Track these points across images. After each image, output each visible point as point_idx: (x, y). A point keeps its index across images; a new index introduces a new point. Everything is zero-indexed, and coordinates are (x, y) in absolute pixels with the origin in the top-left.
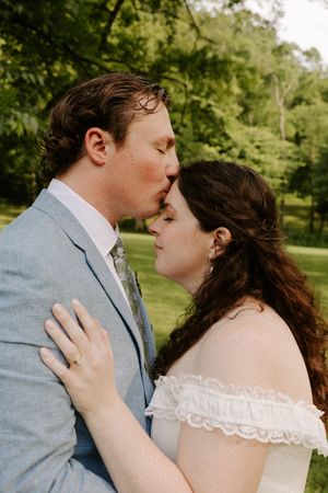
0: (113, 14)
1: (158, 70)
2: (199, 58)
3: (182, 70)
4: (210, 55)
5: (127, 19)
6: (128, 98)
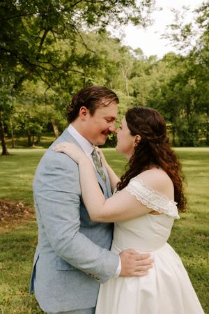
0: (43, 39)
2: (86, 59)
3: (78, 64)
4: (91, 57)
5: (49, 42)
6: (98, 99)
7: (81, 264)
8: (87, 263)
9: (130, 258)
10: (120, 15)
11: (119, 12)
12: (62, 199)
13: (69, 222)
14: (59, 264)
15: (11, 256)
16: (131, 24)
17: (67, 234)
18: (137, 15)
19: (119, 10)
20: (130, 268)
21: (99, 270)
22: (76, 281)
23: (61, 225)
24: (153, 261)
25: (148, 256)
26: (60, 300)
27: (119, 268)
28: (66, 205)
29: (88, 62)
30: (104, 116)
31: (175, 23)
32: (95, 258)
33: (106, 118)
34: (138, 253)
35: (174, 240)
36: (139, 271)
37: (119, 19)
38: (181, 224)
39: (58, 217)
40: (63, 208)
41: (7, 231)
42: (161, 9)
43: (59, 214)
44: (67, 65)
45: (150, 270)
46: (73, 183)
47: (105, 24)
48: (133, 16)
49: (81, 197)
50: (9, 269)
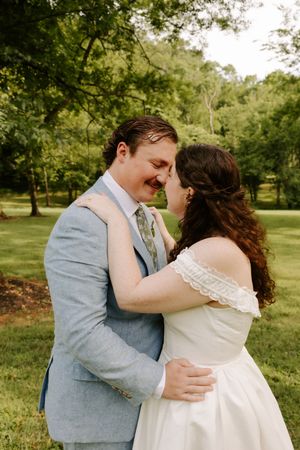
0: (87, 51)
1: (121, 89)
2: (150, 80)
3: (138, 88)
4: (157, 77)
5: (97, 55)
6: (143, 132)
7: (102, 371)
8: (112, 370)
9: (179, 371)
10: (201, 15)
11: (199, 10)
12: (78, 273)
13: (87, 308)
14: (77, 370)
15: (30, 359)
16: (216, 27)
17: (82, 325)
18: (225, 14)
19: (199, 7)
20: (178, 387)
21: (130, 384)
22: (101, 398)
23: (75, 311)
24: (214, 381)
25: (208, 372)
26: (77, 424)
27: (162, 385)
28: (84, 282)
29: (153, 84)
30: (150, 157)
31: (283, 28)
32: (123, 364)
33: (151, 161)
34: (193, 366)
35: (270, 346)
36: (191, 393)
37: (199, 21)
39: (71, 299)
40: (78, 286)
41: (29, 323)
42: (261, 5)
43: (72, 295)
45: (208, 394)
46: (96, 252)
47: (178, 28)
48: (220, 17)
49: (107, 272)
50: (25, 379)
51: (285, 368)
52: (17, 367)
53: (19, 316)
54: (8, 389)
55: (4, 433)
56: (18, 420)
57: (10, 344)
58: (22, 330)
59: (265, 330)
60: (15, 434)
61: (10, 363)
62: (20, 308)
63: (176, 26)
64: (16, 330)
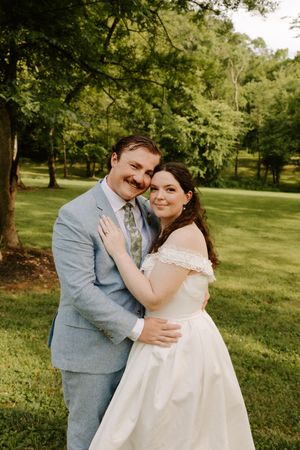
0: (111, 30)
2: (171, 61)
3: (161, 65)
4: (180, 56)
7: (92, 316)
9: (155, 325)
13: (79, 271)
15: (46, 323)
16: (242, 8)
17: (77, 283)
20: (153, 336)
21: (112, 327)
23: (71, 273)
29: (174, 63)
35: (266, 326)
38: (282, 306)
39: (68, 264)
40: (72, 256)
41: (46, 292)
44: (144, 67)
47: (203, 8)
50: (42, 339)
51: (276, 346)
52: (34, 328)
53: (37, 284)
54: (27, 346)
55: (25, 380)
56: (36, 371)
57: (29, 308)
58: (39, 297)
59: (264, 312)
60: (34, 382)
61: (29, 325)
62: (38, 277)
63: (201, 6)
64: (34, 297)
